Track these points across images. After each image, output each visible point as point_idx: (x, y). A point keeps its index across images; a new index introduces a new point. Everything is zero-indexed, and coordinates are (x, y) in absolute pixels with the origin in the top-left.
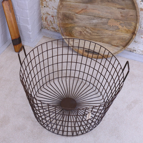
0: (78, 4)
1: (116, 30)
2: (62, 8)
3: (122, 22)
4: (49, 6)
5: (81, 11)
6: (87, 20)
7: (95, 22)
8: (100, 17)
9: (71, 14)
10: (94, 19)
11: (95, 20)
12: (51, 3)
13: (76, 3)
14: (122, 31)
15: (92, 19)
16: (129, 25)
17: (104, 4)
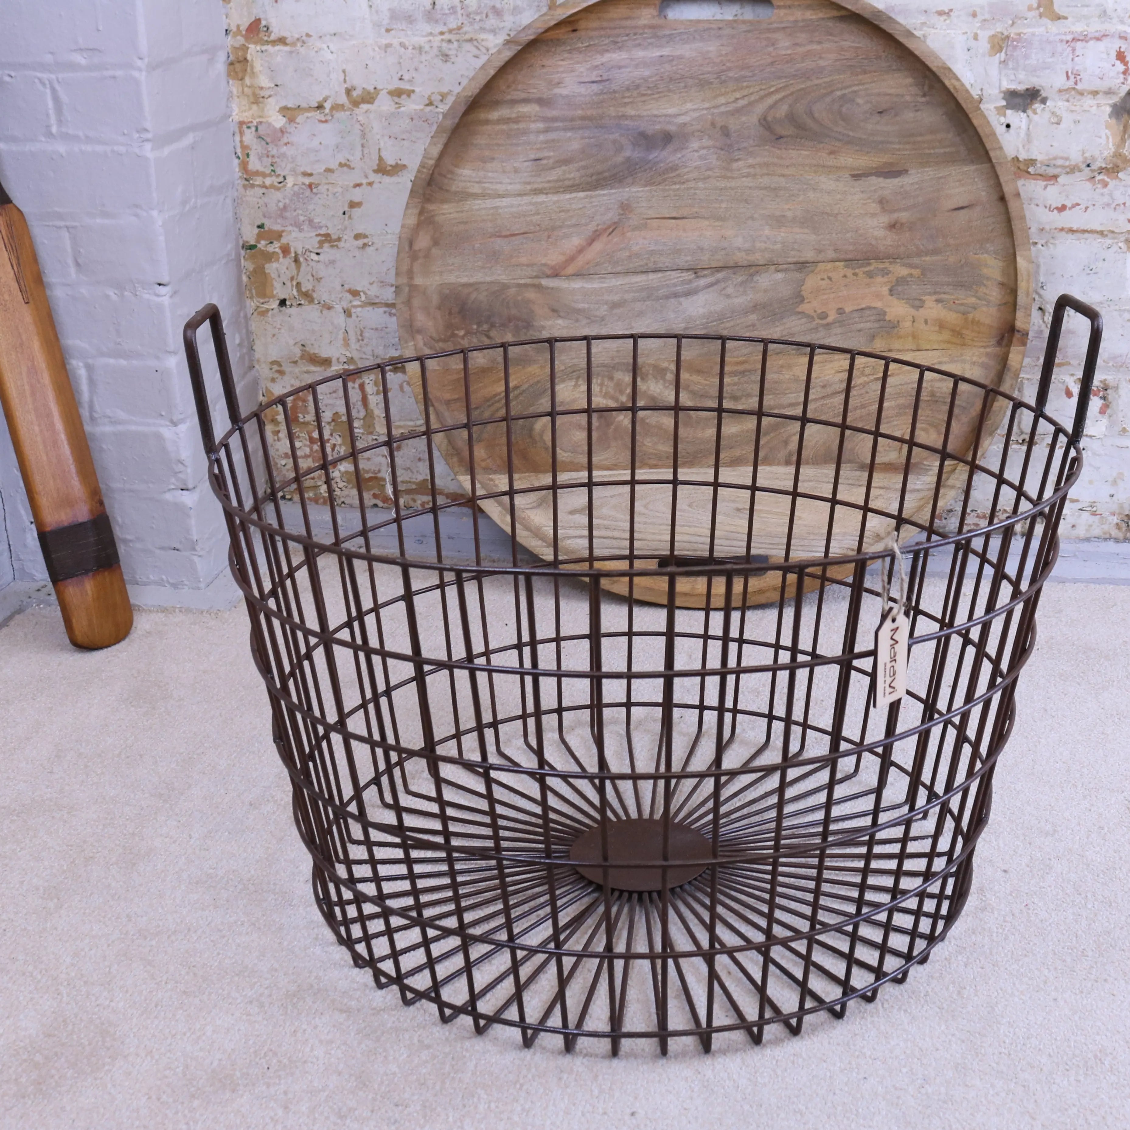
0: (555, 198)
1: (873, 337)
2: (435, 251)
3: (904, 271)
4: (322, 294)
5: (581, 251)
6: (638, 306)
7: (701, 311)
8: (736, 267)
9: (505, 287)
10: (688, 294)
11: (701, 298)
12: (332, 262)
13: (541, 198)
14: (914, 337)
15: (676, 295)
16: (960, 285)
17: (751, 161)
